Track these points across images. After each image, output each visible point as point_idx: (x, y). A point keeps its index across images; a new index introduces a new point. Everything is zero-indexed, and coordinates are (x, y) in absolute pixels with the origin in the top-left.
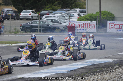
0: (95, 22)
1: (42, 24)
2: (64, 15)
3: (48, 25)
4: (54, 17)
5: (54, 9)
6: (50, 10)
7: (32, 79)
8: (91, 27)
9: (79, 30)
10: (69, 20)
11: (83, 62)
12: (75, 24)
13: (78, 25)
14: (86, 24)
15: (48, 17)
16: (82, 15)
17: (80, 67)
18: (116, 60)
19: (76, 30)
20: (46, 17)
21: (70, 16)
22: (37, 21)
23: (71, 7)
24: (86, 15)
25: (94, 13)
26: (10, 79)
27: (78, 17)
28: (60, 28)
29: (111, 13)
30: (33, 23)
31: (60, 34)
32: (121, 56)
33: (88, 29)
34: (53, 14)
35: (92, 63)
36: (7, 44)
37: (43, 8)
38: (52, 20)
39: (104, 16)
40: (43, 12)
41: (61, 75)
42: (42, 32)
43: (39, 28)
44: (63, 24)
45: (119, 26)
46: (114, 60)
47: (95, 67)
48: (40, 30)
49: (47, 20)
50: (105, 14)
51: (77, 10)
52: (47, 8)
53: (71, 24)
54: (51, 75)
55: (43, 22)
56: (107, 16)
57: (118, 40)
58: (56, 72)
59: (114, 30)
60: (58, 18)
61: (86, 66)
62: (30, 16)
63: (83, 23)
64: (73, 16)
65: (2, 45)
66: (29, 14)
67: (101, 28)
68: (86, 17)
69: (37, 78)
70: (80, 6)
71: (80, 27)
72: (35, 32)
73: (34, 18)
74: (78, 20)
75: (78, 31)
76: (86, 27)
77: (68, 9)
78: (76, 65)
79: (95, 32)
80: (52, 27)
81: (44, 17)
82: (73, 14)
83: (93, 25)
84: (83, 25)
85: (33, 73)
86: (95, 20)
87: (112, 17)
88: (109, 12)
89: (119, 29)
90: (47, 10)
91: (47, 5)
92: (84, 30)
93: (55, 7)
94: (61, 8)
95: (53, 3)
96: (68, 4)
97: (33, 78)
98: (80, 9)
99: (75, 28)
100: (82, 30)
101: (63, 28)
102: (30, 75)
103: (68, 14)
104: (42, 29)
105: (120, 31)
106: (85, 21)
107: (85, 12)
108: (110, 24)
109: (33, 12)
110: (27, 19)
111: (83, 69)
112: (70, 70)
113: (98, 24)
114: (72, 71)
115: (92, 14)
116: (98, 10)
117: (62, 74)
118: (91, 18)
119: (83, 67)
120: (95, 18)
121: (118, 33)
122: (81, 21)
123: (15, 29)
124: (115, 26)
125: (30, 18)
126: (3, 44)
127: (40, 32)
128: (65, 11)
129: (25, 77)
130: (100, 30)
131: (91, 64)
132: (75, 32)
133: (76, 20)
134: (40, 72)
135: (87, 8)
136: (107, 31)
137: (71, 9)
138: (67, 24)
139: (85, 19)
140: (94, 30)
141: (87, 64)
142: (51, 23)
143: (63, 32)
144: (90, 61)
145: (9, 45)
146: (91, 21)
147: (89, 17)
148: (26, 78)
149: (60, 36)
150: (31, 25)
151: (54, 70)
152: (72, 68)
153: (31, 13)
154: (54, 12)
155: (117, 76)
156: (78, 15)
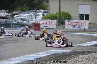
0: (55, 21)
1: (14, 22)
2: (32, 15)
3: (19, 23)
4: (24, 16)
5: (23, 10)
6: (21, 10)
8: (52, 24)
9: (43, 26)
10: (35, 19)
11: (46, 52)
12: (40, 22)
13: (43, 23)
14: (49, 22)
15: (19, 16)
16: (46, 15)
17: (44, 56)
18: (72, 50)
20: (17, 16)
21: (36, 16)
22: (10, 20)
23: (36, 8)
24: (49, 15)
25: (55, 13)
27: (42, 16)
28: (28, 25)
29: (68, 13)
30: (7, 21)
32: (76, 48)
33: (50, 26)
34: (23, 14)
35: (54, 53)
37: (15, 9)
38: (22, 18)
39: (62, 16)
40: (14, 12)
42: (14, 28)
43: (11, 25)
44: (30, 22)
45: (74, 23)
46: (71, 50)
47: (56, 55)
48: (12, 26)
49: (18, 18)
50: (63, 14)
51: (41, 11)
52: (18, 9)
53: (36, 22)
54: (21, 62)
55: (15, 20)
56: (65, 16)
57: (74, 35)
58: (25, 60)
59: (70, 27)
60: (27, 17)
61: (49, 55)
62: (5, 15)
63: (46, 21)
64: (39, 15)
66: (4, 13)
67: (60, 25)
68: (49, 17)
70: (44, 8)
71: (44, 24)
72: (8, 28)
73: (7, 17)
74: (42, 19)
75: (42, 28)
76: (49, 24)
77: (35, 10)
78: (40, 54)
79: (56, 28)
80: (22, 24)
81: (15, 16)
82: (39, 14)
83: (54, 23)
84: (46, 23)
85: (7, 60)
86: (56, 19)
87: (69, 17)
88: (66, 12)
89: (74, 26)
90: (18, 10)
91: (18, 7)
92: (47, 26)
93: (24, 8)
94: (29, 9)
95: (22, 5)
96: (34, 6)
98: (44, 10)
99: (40, 25)
100: (45, 26)
101: (31, 25)
102: (4, 62)
103: (34, 14)
104: (14, 25)
105: (75, 28)
106: (48, 19)
107: (48, 13)
108: (68, 22)
109: (7, 12)
110: (2, 18)
111: (46, 57)
112: (36, 58)
113: (58, 22)
114: (38, 58)
115: (54, 14)
116: (58, 11)
117: (29, 62)
118: (53, 17)
119: (46, 56)
120: (55, 17)
121: (73, 29)
122: (44, 19)
124: (71, 23)
125: (5, 17)
127: (13, 28)
128: (32, 11)
130: (60, 27)
131: (52, 53)
132: (40, 28)
133: (41, 19)
134: (12, 60)
135: (49, 10)
136: (65, 28)
137: (37, 10)
138: (34, 22)
139: (48, 18)
140: (55, 27)
141: (49, 54)
142: (21, 21)
143: (31, 28)
144: (52, 51)
146: (53, 19)
147: (51, 16)
150: (6, 23)
151: (24, 58)
152: (37, 56)
153: (5, 13)
154: (23, 13)
155: (73, 63)
156: (43, 14)
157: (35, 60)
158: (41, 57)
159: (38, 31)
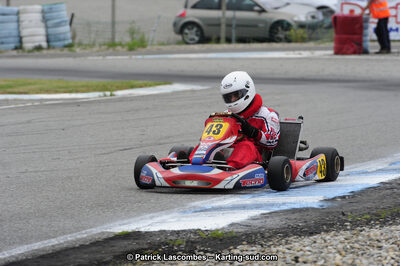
7: (173, 238)
11: (390, 160)
17: (374, 181)
19: (365, 32)
26: (78, 240)
31: (305, 49)
36: (95, 90)
41: (293, 216)
54: (253, 219)
58: (272, 205)
63: (394, 4)
65: (73, 96)
69: (196, 232)
84: (394, 13)
85: (182, 209)
92: (397, 29)
97: (178, 233)
99: (364, 24)
100: (391, 29)
102: (163, 222)
111: (385, 188)
112: (332, 197)
114: (344, 197)
117: (296, 215)
119: (390, 183)
123: (132, 33)
126: (77, 92)
127: (229, 42)
129: (142, 230)
132: (364, 38)
145: (101, 94)
148: (146, 232)
149: (306, 54)
157: (326, 205)
158: (360, 188)
159: (355, 53)
